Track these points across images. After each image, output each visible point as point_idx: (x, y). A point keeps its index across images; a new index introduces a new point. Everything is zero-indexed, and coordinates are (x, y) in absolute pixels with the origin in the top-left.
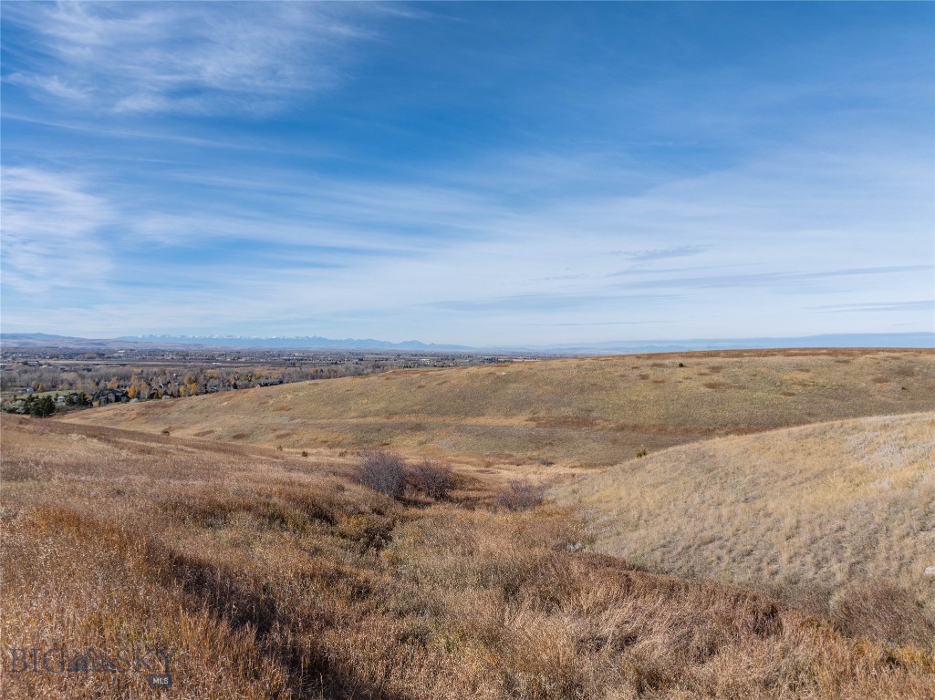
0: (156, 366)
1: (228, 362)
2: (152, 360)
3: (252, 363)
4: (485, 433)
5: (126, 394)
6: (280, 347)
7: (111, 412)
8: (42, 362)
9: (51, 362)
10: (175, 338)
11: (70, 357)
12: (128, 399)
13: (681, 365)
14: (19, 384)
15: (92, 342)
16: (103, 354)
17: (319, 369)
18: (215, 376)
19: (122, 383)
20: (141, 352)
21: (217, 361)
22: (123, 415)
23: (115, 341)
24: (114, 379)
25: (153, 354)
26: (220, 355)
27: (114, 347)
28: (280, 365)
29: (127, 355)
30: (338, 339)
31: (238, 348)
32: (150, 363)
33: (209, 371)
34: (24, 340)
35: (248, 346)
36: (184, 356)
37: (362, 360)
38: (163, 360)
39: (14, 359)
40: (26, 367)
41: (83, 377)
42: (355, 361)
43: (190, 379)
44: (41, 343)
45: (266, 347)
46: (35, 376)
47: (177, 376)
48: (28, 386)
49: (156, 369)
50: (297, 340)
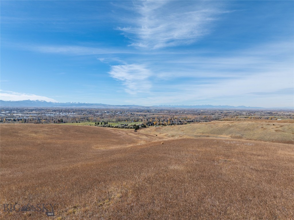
0: (162, 115)
1: (181, 113)
2: (161, 113)
3: (187, 114)
5: (153, 124)
6: (197, 108)
7: (150, 129)
8: (135, 113)
9: (137, 113)
10: (167, 106)
11: (141, 112)
12: (154, 125)
13: (274, 125)
14: (130, 119)
15: (146, 107)
16: (149, 111)
17: (206, 116)
18: (176, 118)
19: (153, 120)
20: (158, 110)
21: (178, 113)
22: (152, 130)
23: (152, 107)
24: (151, 119)
25: (161, 111)
26: (179, 111)
27: (151, 108)
28: (196, 114)
29: (154, 111)
30: (216, 105)
31: (185, 109)
32: (160, 114)
33: (176, 116)
34: (130, 107)
35: (188, 108)
36: (169, 111)
37: (222, 113)
38: (164, 113)
39: (129, 112)
40: (131, 115)
41: (144, 118)
42: (219, 114)
43: (170, 119)
44: (134, 108)
45: (193, 108)
46: (134, 117)
47: (167, 118)
48: (132, 120)
49: (162, 116)
50: (203, 106)
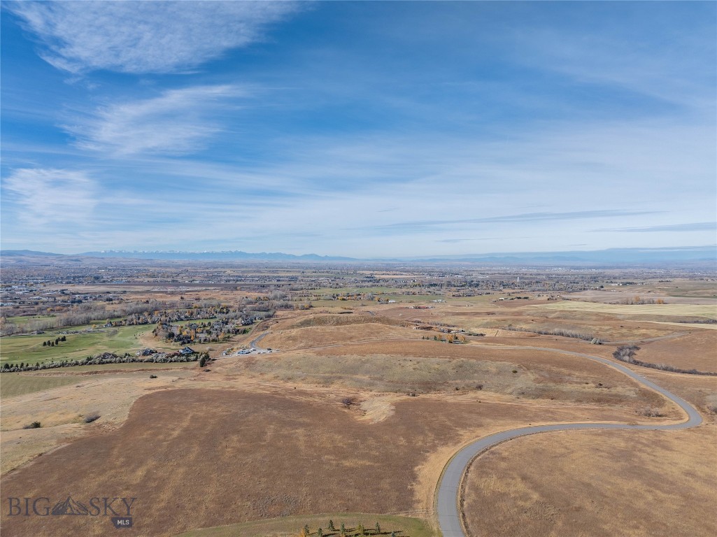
4: (358, 381)
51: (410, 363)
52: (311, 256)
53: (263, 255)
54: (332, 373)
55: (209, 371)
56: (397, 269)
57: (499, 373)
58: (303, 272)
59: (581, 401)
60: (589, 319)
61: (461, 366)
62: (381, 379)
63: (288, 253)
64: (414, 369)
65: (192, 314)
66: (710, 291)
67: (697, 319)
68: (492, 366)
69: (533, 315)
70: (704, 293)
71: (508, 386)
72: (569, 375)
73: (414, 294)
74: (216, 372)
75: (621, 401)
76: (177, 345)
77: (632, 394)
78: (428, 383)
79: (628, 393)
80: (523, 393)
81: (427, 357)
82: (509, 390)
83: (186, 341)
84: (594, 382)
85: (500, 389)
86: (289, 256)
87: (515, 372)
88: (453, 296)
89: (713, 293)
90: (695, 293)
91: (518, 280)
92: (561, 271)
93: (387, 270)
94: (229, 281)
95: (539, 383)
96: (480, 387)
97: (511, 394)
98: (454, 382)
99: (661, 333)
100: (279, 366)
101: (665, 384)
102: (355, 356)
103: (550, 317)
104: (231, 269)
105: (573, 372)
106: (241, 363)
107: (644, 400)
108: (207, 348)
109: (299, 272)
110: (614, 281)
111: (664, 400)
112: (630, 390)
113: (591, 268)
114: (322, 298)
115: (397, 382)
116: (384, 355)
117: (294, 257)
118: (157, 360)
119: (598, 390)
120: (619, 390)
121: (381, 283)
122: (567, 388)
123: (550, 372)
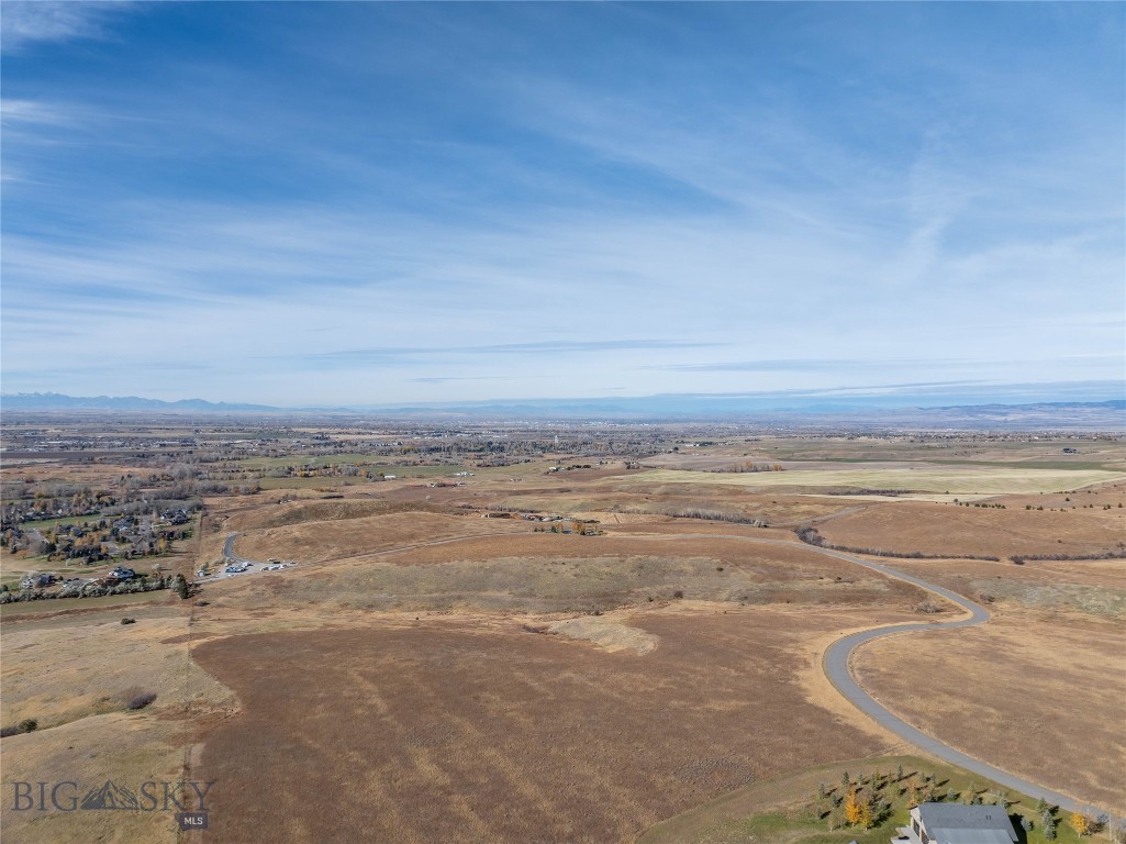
51: (564, 568)
52: (194, 402)
53: (103, 400)
54: (444, 591)
55: (205, 604)
56: (357, 423)
57: (698, 573)
58: (197, 431)
59: (826, 602)
60: (711, 494)
61: (641, 567)
62: (532, 595)
63: (151, 397)
64: (575, 575)
65: (44, 507)
66: (821, 452)
67: (847, 490)
68: (686, 564)
69: (627, 491)
70: (812, 455)
71: (718, 589)
72: (792, 569)
73: (415, 464)
74: (220, 606)
75: (874, 598)
76: (78, 565)
77: (882, 588)
78: (605, 595)
79: (877, 587)
80: (746, 598)
81: (586, 557)
82: (724, 595)
83: (95, 556)
84: (829, 576)
85: (710, 595)
86: (153, 403)
87: (721, 570)
88: (478, 466)
89: (824, 456)
90: (803, 455)
91: (556, 441)
92: (601, 426)
93: (339, 426)
94: (67, 447)
95: (761, 582)
96: (679, 595)
97: (728, 600)
98: (640, 590)
99: (828, 509)
100: (340, 588)
101: (914, 572)
102: (467, 563)
103: (654, 493)
104: (56, 426)
105: (795, 565)
106: (261, 588)
107: (902, 594)
108: (155, 566)
109: (189, 430)
110: (686, 440)
111: (925, 592)
112: (878, 583)
113: (640, 422)
114: (267, 474)
115: (560, 597)
116: (516, 558)
117: (163, 404)
118: (87, 593)
119: (840, 586)
120: (864, 583)
121: (348, 448)
122: (801, 586)
123: (764, 566)
